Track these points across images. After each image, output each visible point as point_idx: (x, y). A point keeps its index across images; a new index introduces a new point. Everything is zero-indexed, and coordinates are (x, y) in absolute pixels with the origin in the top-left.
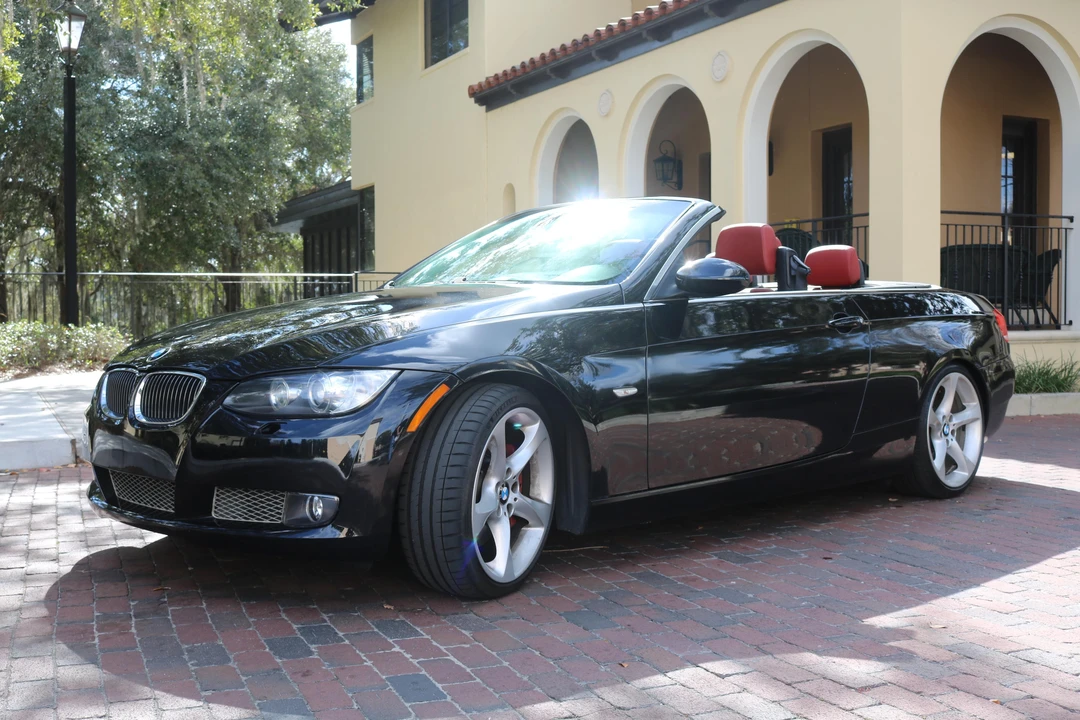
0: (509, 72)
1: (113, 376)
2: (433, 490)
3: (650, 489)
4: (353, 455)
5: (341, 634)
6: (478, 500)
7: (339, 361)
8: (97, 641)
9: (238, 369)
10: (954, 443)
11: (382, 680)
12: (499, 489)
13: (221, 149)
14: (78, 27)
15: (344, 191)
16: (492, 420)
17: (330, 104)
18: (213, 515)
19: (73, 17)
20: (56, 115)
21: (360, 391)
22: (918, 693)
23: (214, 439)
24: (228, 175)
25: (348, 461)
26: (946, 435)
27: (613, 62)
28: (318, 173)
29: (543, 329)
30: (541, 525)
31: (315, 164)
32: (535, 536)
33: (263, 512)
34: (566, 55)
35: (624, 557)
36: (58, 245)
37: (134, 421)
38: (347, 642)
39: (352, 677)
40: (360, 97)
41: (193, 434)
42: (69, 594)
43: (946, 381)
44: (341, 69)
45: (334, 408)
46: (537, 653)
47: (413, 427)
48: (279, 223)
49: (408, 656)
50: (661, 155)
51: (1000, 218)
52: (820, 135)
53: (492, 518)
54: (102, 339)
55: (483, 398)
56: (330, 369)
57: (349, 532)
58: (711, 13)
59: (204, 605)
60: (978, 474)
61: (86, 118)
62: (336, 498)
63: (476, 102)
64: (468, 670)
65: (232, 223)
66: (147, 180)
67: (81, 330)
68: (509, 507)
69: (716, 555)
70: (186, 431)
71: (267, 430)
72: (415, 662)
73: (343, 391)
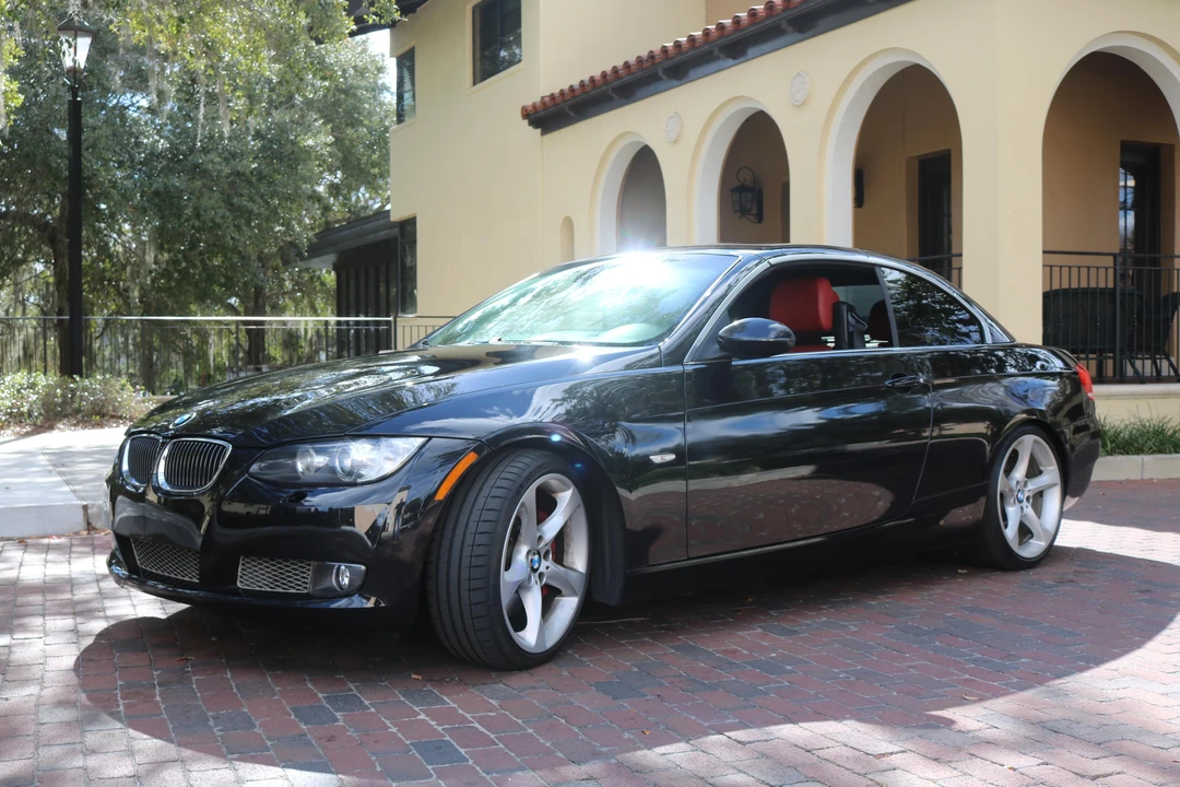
0: (566, 91)
1: (135, 442)
2: (461, 557)
3: (689, 559)
4: (381, 522)
5: (367, 703)
6: (508, 567)
7: (368, 428)
8: (121, 708)
9: (266, 437)
10: (1029, 511)
11: (406, 745)
12: (530, 557)
13: (244, 174)
14: (84, 43)
15: (381, 222)
16: (521, 486)
17: (366, 122)
18: (239, 584)
19: (79, 33)
20: (57, 139)
21: (389, 459)
22: (935, 760)
23: (238, 508)
24: (250, 204)
25: (375, 530)
26: (1020, 502)
27: (684, 81)
28: (354, 199)
29: (574, 398)
30: (575, 594)
31: (350, 189)
32: (568, 606)
33: (290, 581)
34: (630, 73)
35: (663, 628)
36: (58, 283)
37: (157, 489)
38: (373, 710)
39: (375, 742)
40: (400, 117)
41: (218, 502)
42: (90, 663)
43: (1019, 443)
44: (380, 82)
45: (360, 476)
46: (563, 721)
47: (441, 496)
48: (310, 257)
49: (433, 723)
50: (739, 184)
51: (1111, 258)
52: (916, 163)
53: (521, 587)
54: (110, 392)
55: (512, 464)
56: (356, 437)
57: (376, 603)
58: (790, 29)
59: (229, 675)
60: (1056, 543)
61: (91, 140)
62: (363, 568)
63: (530, 124)
64: (492, 736)
65: (254, 257)
66: (160, 210)
67: (87, 382)
68: (541, 575)
69: (760, 627)
70: (212, 500)
71: (294, 498)
72: (440, 729)
73: (372, 458)
